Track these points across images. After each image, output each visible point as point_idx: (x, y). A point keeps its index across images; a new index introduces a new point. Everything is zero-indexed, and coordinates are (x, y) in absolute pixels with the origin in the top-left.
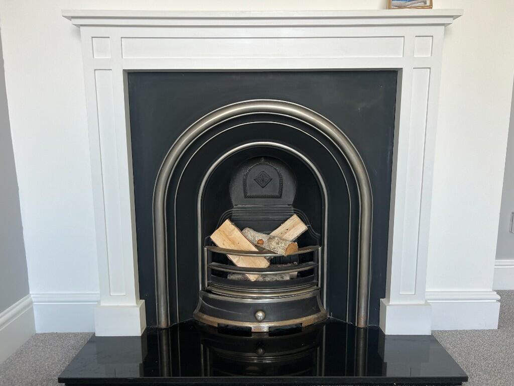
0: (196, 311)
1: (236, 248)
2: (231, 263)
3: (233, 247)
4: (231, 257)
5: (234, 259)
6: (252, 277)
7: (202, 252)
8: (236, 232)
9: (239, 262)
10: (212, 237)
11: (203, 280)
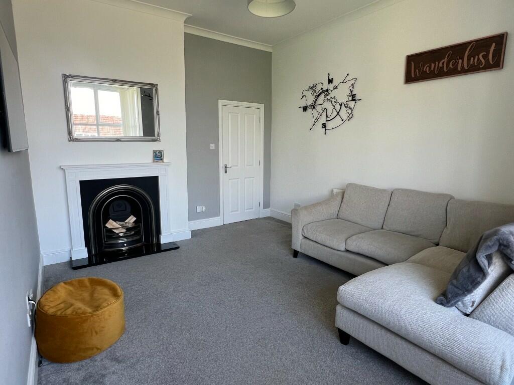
0: (103, 248)
1: (115, 227)
3: (113, 227)
4: (113, 230)
6: (121, 235)
7: (103, 230)
8: (114, 223)
9: (116, 231)
10: (106, 225)
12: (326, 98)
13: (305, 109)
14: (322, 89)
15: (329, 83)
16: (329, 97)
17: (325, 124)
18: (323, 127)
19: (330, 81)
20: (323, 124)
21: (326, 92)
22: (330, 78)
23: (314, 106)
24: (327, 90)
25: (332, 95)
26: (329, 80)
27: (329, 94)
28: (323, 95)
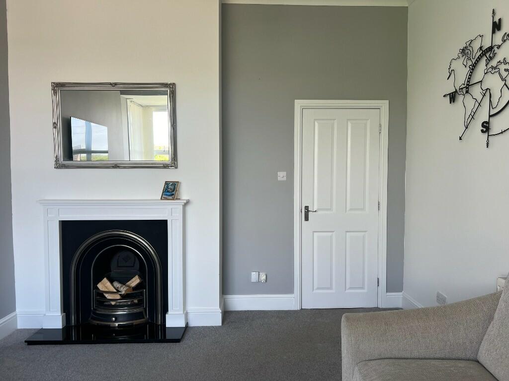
0: (90, 319)
1: (108, 290)
2: (105, 297)
3: (106, 290)
5: (106, 295)
6: (113, 303)
7: (93, 292)
8: (108, 284)
9: (108, 296)
10: (98, 286)
11: (93, 305)
12: (489, 66)
13: (453, 97)
14: (481, 48)
15: (494, 32)
16: (494, 63)
17: (488, 123)
18: (482, 131)
19: (497, 26)
20: (483, 125)
21: (488, 52)
22: (497, 20)
23: (467, 87)
24: (491, 49)
25: (501, 55)
26: (494, 24)
27: (495, 54)
28: (483, 61)
